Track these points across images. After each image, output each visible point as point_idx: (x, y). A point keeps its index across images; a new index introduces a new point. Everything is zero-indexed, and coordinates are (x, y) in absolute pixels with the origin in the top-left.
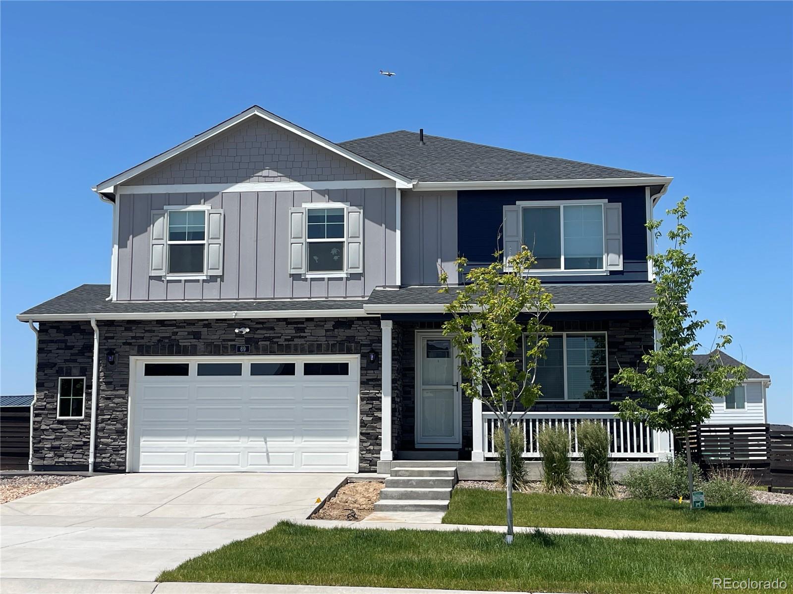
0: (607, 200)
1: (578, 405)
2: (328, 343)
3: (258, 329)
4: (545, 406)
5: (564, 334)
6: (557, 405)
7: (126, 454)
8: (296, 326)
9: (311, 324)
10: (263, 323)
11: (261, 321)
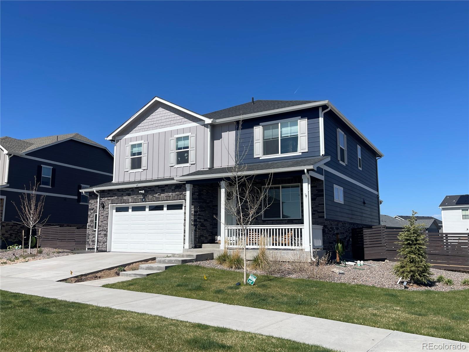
0: (300, 117)
1: (286, 221)
2: (173, 196)
3: (149, 191)
4: (271, 222)
5: (281, 186)
6: (277, 221)
7: (107, 244)
8: (161, 189)
9: (167, 188)
10: (150, 188)
11: (150, 187)
